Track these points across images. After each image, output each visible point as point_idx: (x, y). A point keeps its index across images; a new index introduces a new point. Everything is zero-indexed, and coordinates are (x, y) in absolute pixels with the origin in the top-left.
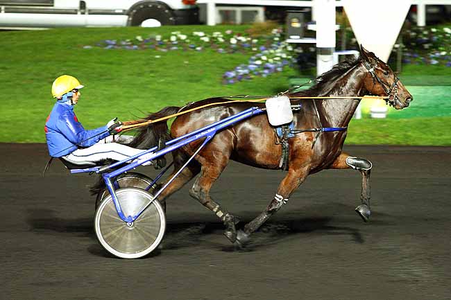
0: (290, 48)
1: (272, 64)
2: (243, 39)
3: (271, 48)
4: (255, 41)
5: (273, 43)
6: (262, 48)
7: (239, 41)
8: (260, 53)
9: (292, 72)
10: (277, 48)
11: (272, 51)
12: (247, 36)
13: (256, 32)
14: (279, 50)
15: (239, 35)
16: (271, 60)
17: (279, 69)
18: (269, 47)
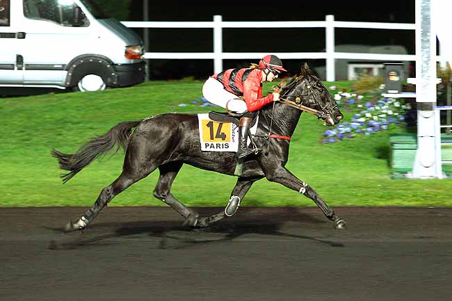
0: (397, 104)
1: (377, 122)
2: (348, 95)
3: (378, 104)
4: (360, 97)
5: (379, 99)
6: (368, 104)
7: (343, 97)
8: (366, 109)
9: (398, 130)
10: (384, 105)
11: (378, 108)
12: (352, 91)
13: (362, 88)
14: (385, 107)
15: (344, 91)
16: (375, 118)
17: (384, 127)
18: (375, 103)
